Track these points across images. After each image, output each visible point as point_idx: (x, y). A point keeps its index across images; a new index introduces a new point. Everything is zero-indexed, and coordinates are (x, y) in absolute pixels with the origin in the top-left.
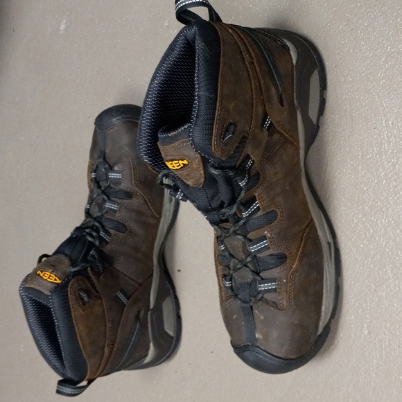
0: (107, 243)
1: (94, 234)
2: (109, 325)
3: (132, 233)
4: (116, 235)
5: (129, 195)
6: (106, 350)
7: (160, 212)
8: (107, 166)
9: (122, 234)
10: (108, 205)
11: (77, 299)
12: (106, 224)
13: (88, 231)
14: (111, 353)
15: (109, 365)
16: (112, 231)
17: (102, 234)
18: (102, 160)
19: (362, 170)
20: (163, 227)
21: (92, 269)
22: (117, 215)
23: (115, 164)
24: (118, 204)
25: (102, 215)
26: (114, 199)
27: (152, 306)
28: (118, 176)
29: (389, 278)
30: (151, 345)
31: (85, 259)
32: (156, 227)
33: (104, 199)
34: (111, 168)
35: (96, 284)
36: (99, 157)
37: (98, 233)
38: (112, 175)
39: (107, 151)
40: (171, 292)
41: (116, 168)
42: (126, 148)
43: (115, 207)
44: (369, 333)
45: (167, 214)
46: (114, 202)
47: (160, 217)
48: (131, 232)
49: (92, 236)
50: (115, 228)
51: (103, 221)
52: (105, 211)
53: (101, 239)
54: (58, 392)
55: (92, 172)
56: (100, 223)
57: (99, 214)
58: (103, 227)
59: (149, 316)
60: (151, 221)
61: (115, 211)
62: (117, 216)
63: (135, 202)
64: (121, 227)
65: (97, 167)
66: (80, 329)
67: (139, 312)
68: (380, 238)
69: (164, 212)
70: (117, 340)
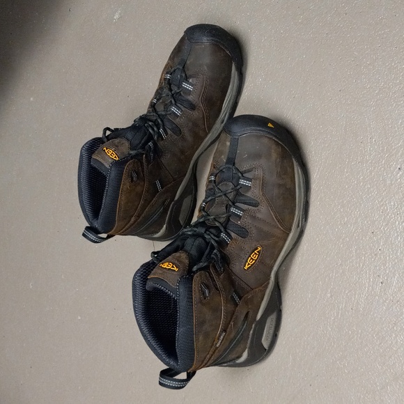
0: (162, 139)
1: (155, 129)
2: (142, 202)
3: (184, 139)
4: (171, 136)
5: (193, 107)
6: (133, 219)
7: (210, 128)
8: (184, 75)
9: (176, 137)
10: (174, 109)
11: (128, 175)
12: (167, 124)
13: (150, 123)
14: (135, 222)
15: (130, 229)
16: (169, 132)
17: (161, 130)
18: (181, 68)
19: (347, 172)
20: (208, 141)
21: (146, 157)
22: (178, 119)
23: (191, 77)
24: (182, 111)
25: (166, 115)
26: (179, 105)
27: (176, 198)
28: (190, 88)
29: (353, 256)
30: (165, 226)
31: (143, 147)
32: (202, 139)
33: (171, 101)
34: (186, 79)
35: (145, 169)
36: (179, 64)
37: (159, 129)
38: (185, 85)
39: (188, 62)
40: (194, 192)
41: (190, 81)
42: (205, 68)
43: (178, 113)
44: (331, 296)
45: (215, 132)
46: (179, 108)
47: (209, 133)
48: (183, 137)
49: (153, 130)
50: (172, 130)
51: (165, 120)
52: (169, 113)
53: (160, 135)
54: (84, 235)
55: (167, 73)
56: (162, 121)
57: (163, 113)
58: (164, 125)
59: (171, 205)
60: (201, 133)
61: (178, 116)
62: (177, 121)
63: (196, 114)
64: (177, 130)
65: (174, 71)
66: (122, 199)
67: (166, 200)
68: (351, 226)
69: (213, 130)
70: (143, 215)
